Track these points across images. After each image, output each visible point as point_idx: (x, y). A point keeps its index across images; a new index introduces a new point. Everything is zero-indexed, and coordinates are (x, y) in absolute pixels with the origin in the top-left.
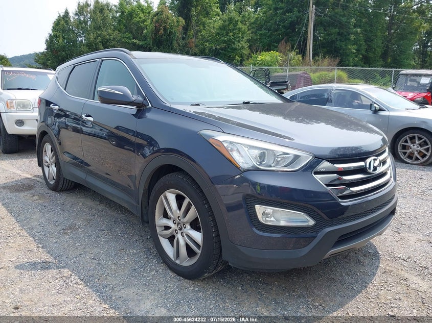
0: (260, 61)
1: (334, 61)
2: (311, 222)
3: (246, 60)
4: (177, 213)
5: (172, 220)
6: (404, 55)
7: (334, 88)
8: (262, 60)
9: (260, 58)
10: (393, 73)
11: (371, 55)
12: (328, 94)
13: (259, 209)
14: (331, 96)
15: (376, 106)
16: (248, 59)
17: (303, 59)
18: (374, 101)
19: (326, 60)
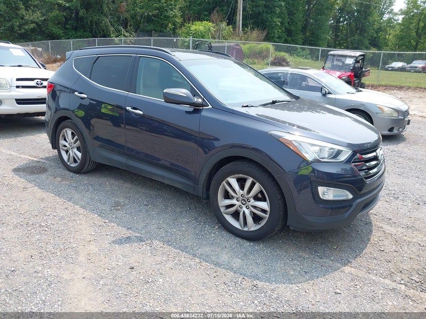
0: (194, 30)
1: (262, 33)
2: (351, 196)
3: (178, 28)
4: (239, 192)
5: (235, 199)
6: (321, 29)
7: (289, 72)
8: (196, 30)
9: (193, 28)
10: (320, 51)
11: (293, 28)
12: (284, 77)
13: (321, 190)
14: (287, 79)
15: (327, 90)
16: (181, 27)
17: (233, 30)
18: (323, 85)
19: (254, 32)
